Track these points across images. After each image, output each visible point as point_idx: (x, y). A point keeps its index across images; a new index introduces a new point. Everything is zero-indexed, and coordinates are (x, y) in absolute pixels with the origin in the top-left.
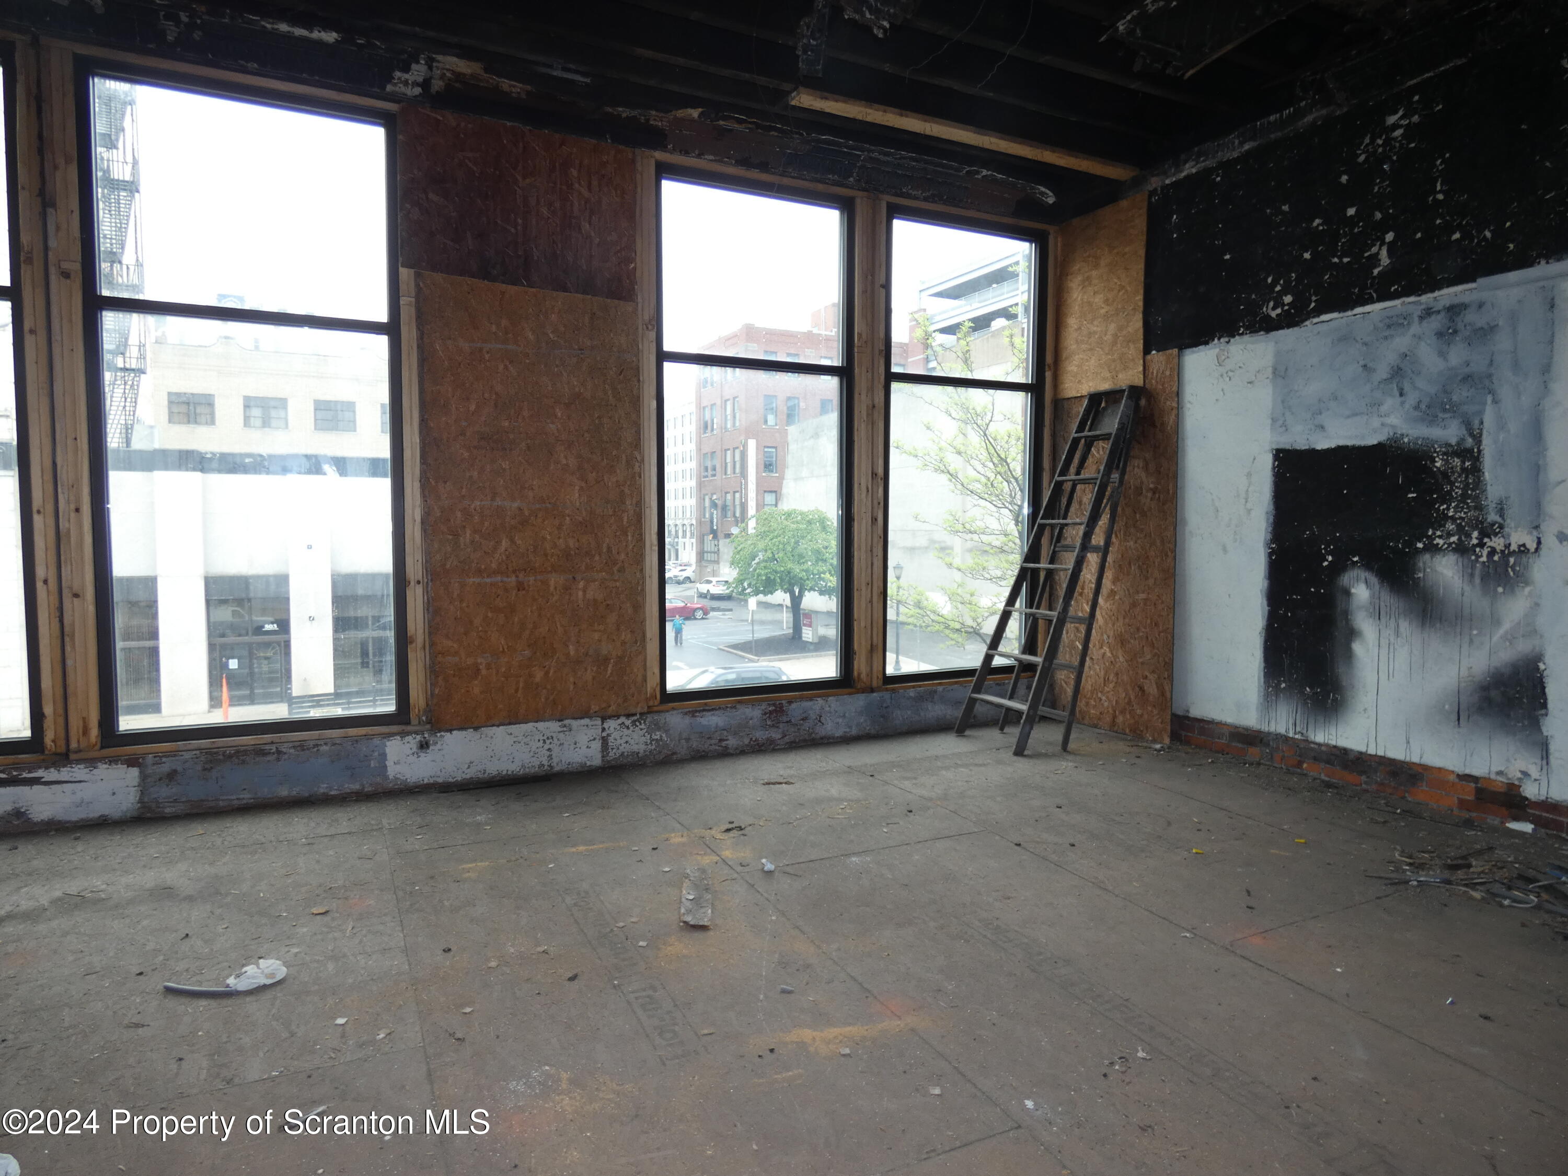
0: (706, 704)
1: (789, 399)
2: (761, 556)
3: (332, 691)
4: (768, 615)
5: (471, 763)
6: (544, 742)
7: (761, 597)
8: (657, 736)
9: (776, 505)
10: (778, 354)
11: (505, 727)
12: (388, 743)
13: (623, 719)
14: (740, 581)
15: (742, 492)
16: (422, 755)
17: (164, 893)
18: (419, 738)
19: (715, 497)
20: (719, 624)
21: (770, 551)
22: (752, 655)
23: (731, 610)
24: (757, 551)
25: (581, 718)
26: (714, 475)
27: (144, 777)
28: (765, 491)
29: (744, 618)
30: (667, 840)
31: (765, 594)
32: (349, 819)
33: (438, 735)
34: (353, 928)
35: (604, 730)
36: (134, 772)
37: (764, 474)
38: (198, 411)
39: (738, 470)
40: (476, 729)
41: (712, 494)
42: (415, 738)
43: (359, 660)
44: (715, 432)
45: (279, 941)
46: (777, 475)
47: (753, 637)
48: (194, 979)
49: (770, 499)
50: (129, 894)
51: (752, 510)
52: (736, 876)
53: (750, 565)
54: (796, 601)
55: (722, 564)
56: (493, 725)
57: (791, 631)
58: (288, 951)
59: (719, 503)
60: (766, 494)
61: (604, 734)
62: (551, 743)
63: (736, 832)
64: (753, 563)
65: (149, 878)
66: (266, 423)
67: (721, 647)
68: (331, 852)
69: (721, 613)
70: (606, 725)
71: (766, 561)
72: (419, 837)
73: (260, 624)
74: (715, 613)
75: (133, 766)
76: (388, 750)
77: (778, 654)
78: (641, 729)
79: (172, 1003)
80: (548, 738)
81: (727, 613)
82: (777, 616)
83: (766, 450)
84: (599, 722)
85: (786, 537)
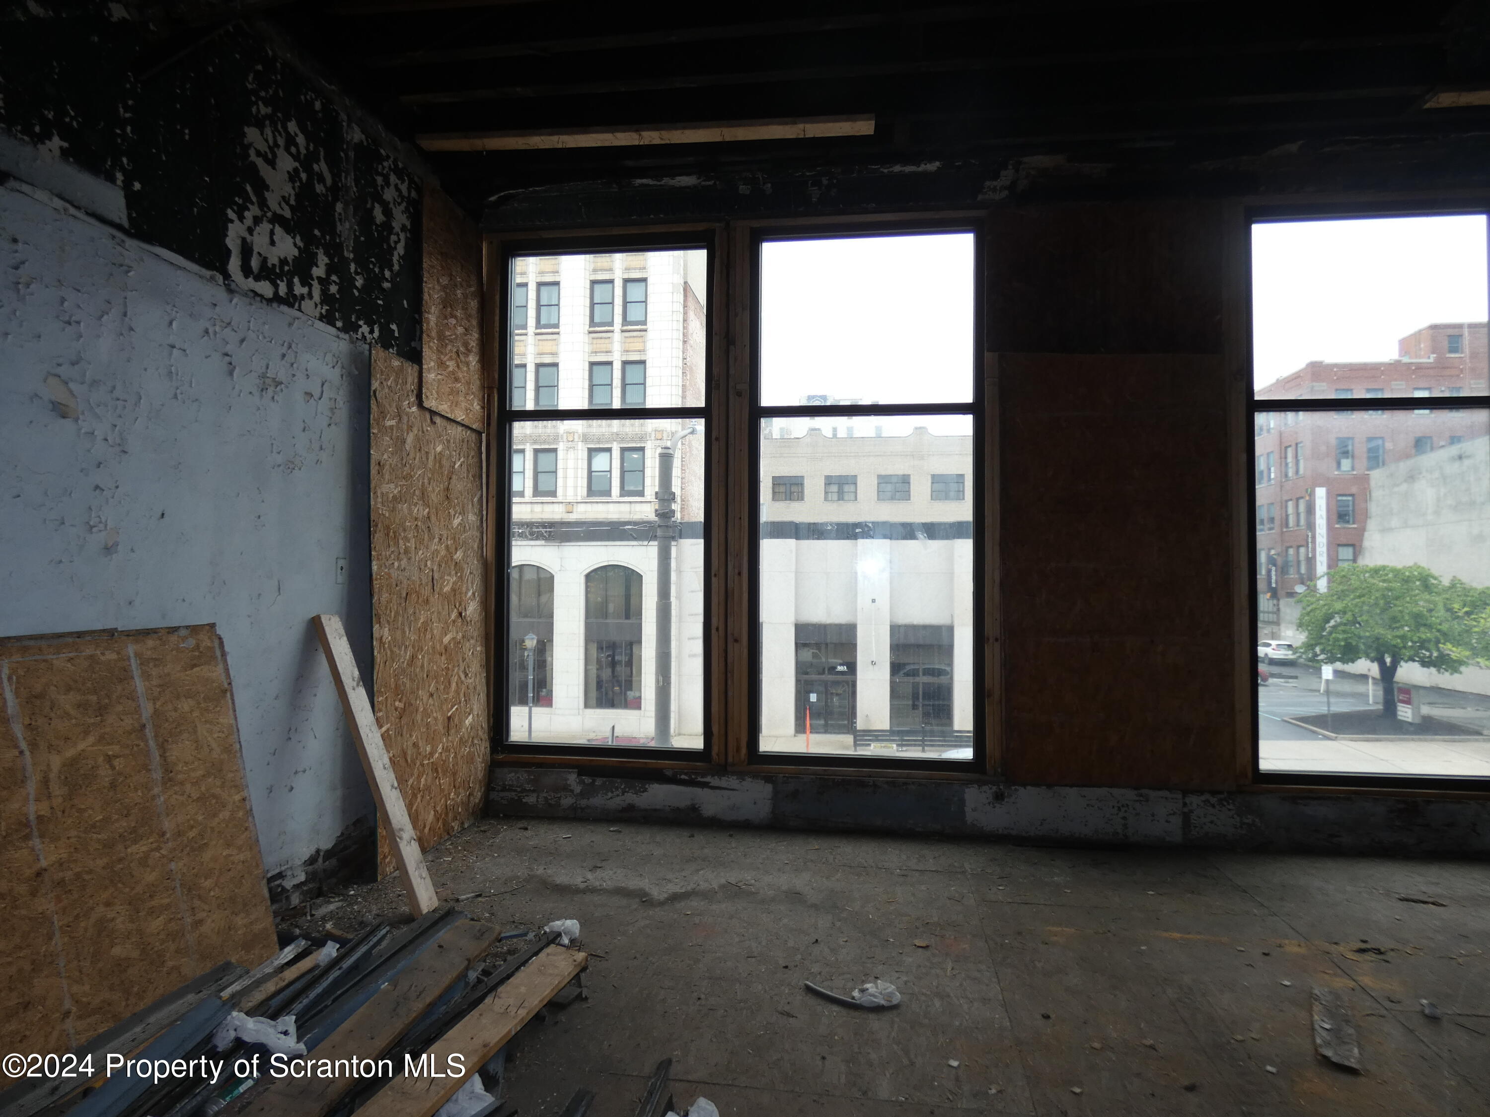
0: (1311, 791)
1: (1370, 439)
2: (1337, 618)
3: (888, 728)
4: (1347, 687)
5: (1044, 820)
6: (1119, 809)
7: (1339, 665)
8: (1249, 819)
9: (1355, 560)
10: (1354, 391)
11: (1078, 788)
12: (967, 790)
13: (1207, 796)
14: (1309, 646)
15: (1308, 547)
16: (998, 805)
17: (795, 897)
18: (994, 788)
19: (1273, 552)
20: (1281, 692)
21: (1350, 613)
22: (1328, 731)
23: (1296, 677)
24: (1332, 613)
25: (1159, 789)
26: (1271, 529)
27: (776, 793)
28: (1339, 545)
29: (1314, 687)
30: (1280, 946)
31: (1344, 661)
32: (935, 858)
33: (1013, 788)
34: (952, 969)
35: (1185, 804)
36: (769, 788)
37: (1337, 526)
38: (792, 489)
39: (1303, 522)
40: (1049, 786)
41: (1270, 549)
42: (991, 789)
43: (910, 702)
44: (1273, 482)
45: (890, 965)
46: (1355, 526)
47: (1329, 710)
48: (826, 983)
49: (1346, 553)
50: (770, 892)
51: (1321, 567)
52: (1384, 1012)
53: (1324, 629)
54: (1388, 674)
55: (1283, 627)
56: (1066, 786)
57: (1380, 707)
58: (899, 978)
59: (1280, 561)
60: (1341, 549)
61: (1186, 810)
62: (1126, 811)
63: (1374, 955)
64: (1327, 626)
65: (784, 881)
66: (841, 496)
67: (1285, 719)
68: (923, 887)
69: (1282, 680)
70: (1187, 800)
71: (1345, 624)
72: (1000, 888)
73: (834, 665)
74: (1275, 680)
75: (769, 783)
76: (967, 796)
77: (1363, 733)
78: (1230, 810)
79: (812, 1001)
80: (1123, 806)
81: (1290, 680)
82: (1360, 688)
83: (1340, 498)
84: (1180, 796)
85: (1373, 597)
